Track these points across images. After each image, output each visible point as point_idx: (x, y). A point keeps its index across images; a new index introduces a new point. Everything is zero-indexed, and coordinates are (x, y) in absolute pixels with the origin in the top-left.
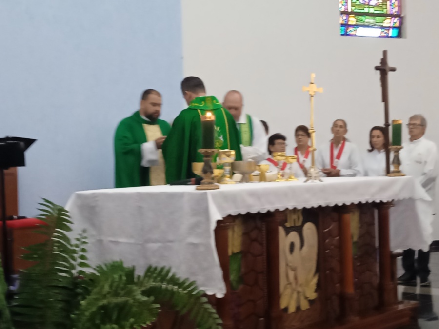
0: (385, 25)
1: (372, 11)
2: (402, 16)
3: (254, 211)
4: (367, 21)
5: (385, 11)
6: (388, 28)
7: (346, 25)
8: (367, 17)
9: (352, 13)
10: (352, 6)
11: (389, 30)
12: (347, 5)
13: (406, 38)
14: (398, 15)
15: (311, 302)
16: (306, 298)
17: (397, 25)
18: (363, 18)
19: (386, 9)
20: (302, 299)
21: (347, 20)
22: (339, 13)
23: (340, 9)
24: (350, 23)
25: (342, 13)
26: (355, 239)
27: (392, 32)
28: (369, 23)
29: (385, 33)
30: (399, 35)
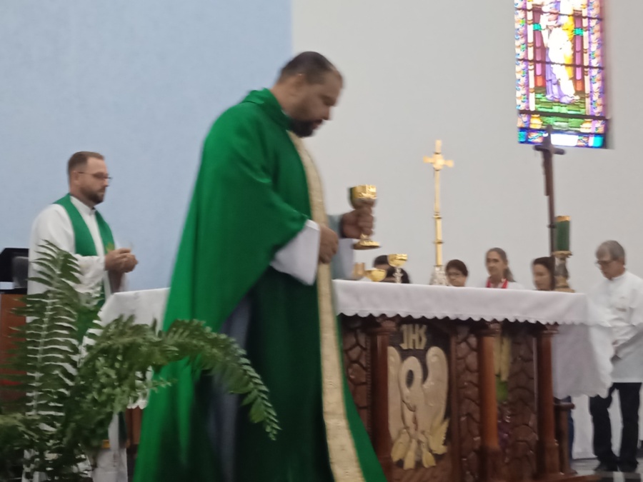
0: (582, 130)
1: (564, 110)
2: (608, 118)
4: (557, 124)
5: (582, 112)
6: (587, 135)
7: (526, 129)
8: (558, 119)
9: (536, 112)
10: (536, 104)
11: (588, 137)
12: (528, 102)
13: (612, 148)
14: (602, 118)
15: (438, 457)
16: (431, 451)
17: (601, 130)
18: (551, 120)
19: (584, 108)
20: (425, 450)
21: (529, 122)
22: (516, 113)
23: (517, 108)
24: (532, 127)
25: (522, 112)
27: (593, 141)
28: (560, 126)
29: (584, 142)
30: (604, 145)
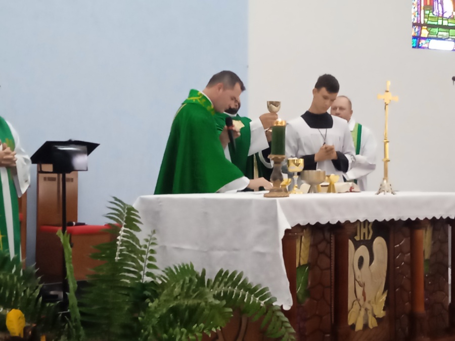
1: (445, 23)
3: (323, 222)
4: (440, 33)
7: (418, 38)
8: (440, 29)
9: (425, 24)
10: (425, 18)
12: (420, 17)
15: (379, 320)
16: (374, 316)
18: (436, 30)
20: (370, 316)
21: (420, 32)
22: (412, 25)
23: (412, 21)
24: (422, 36)
26: (427, 256)
28: (442, 35)
